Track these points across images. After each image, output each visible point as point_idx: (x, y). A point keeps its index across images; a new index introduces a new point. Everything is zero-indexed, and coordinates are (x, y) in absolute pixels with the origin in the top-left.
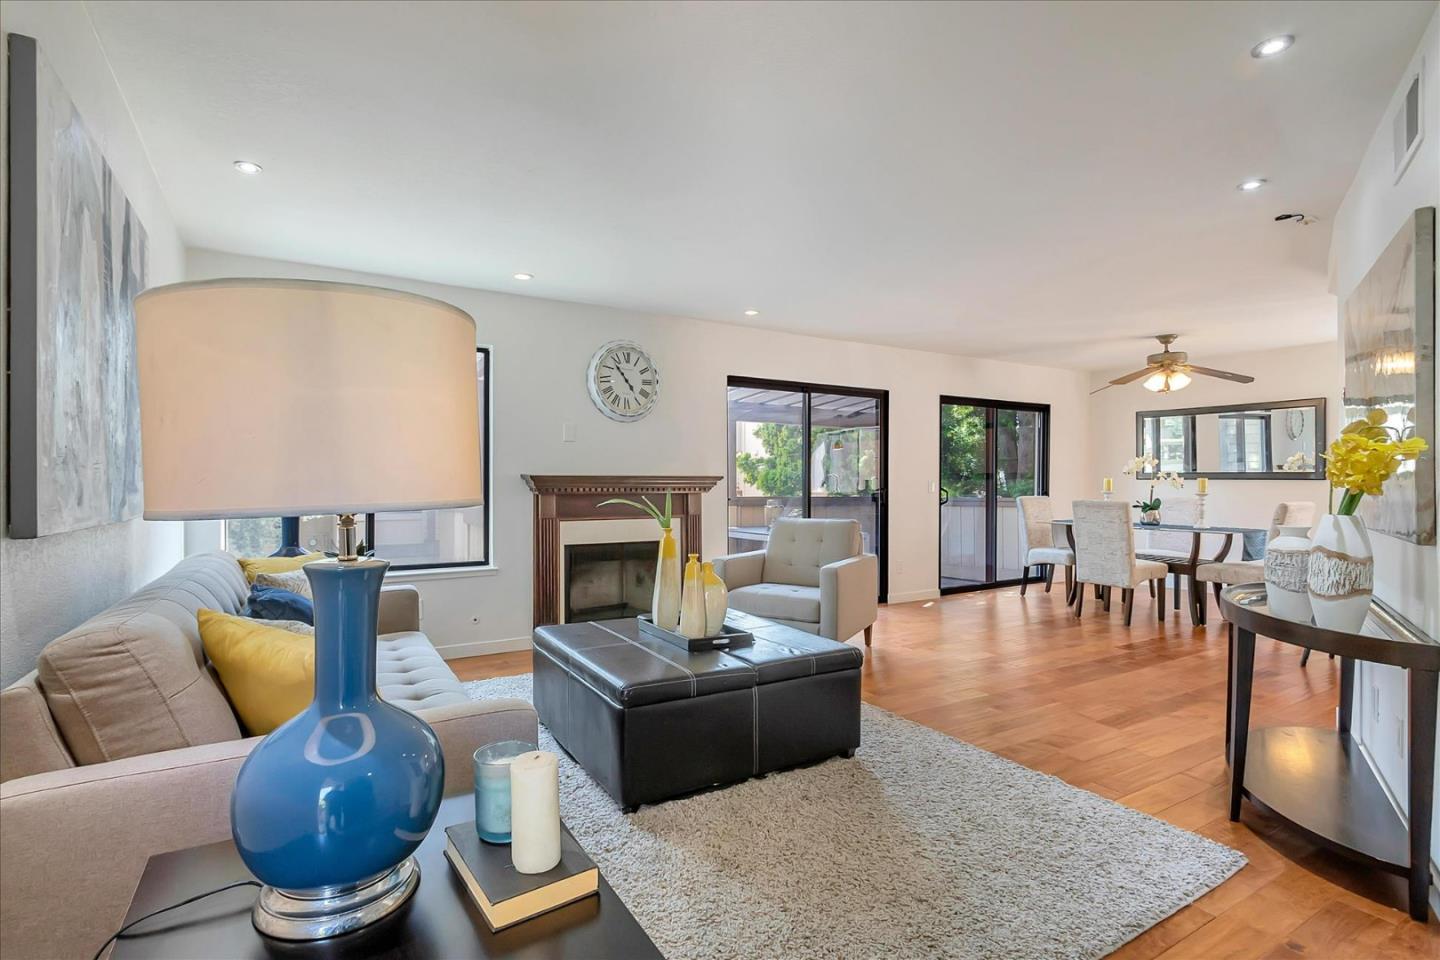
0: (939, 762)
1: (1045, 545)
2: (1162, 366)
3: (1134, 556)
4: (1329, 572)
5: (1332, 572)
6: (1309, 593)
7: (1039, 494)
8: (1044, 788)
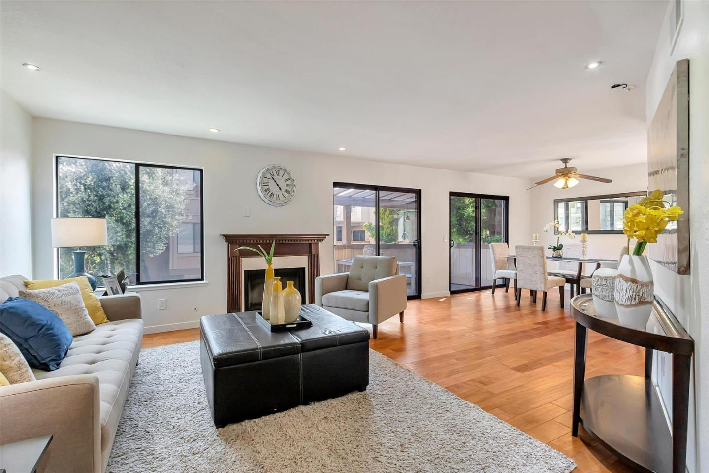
0: (413, 395)
1: (505, 269)
2: (563, 174)
3: (547, 274)
4: (626, 290)
5: (628, 290)
6: (615, 302)
7: (503, 242)
8: (467, 412)
